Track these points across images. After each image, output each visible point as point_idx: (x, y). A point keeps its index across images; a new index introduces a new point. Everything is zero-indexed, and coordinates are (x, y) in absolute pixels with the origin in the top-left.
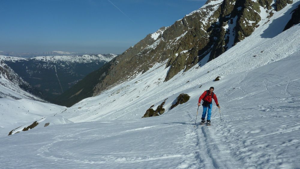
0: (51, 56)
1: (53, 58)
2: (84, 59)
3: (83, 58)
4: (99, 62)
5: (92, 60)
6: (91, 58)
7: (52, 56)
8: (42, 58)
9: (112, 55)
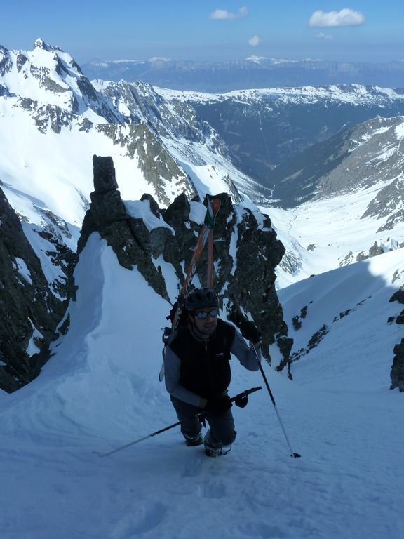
0: (252, 90)
1: (254, 94)
2: (304, 96)
3: (303, 93)
4: (329, 104)
5: (317, 97)
6: (317, 92)
7: (254, 90)
8: (239, 94)
9: (355, 87)
